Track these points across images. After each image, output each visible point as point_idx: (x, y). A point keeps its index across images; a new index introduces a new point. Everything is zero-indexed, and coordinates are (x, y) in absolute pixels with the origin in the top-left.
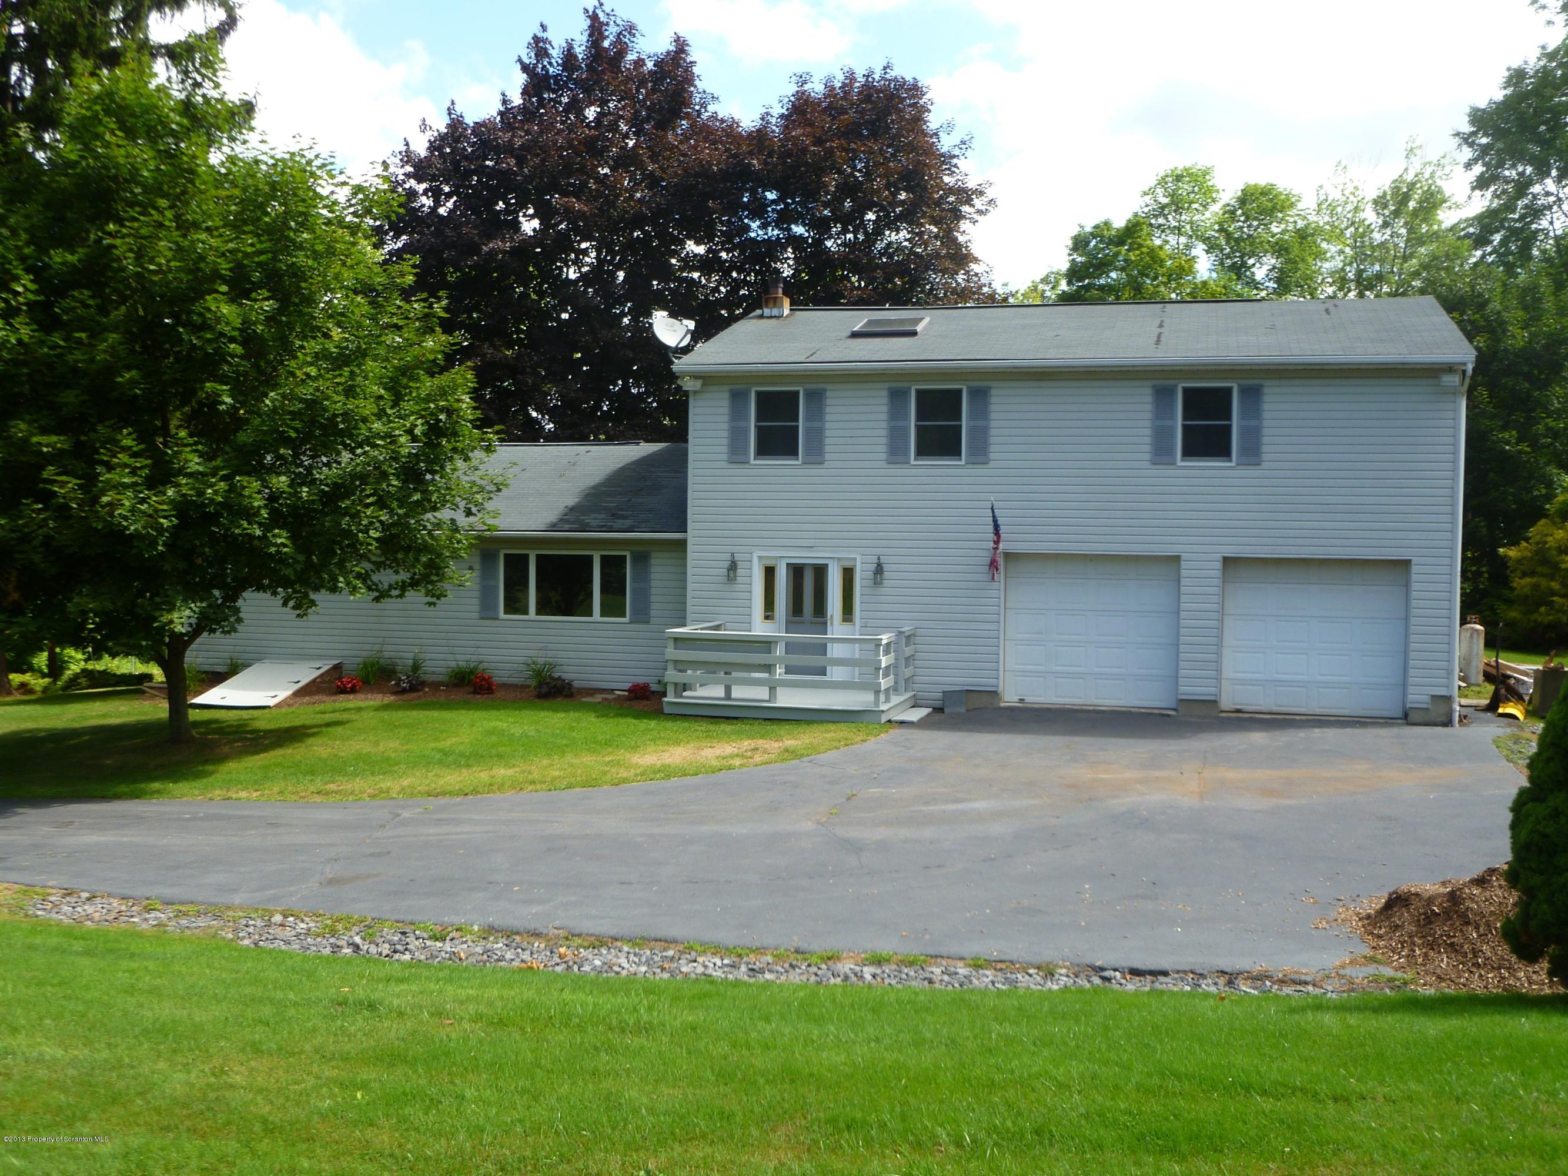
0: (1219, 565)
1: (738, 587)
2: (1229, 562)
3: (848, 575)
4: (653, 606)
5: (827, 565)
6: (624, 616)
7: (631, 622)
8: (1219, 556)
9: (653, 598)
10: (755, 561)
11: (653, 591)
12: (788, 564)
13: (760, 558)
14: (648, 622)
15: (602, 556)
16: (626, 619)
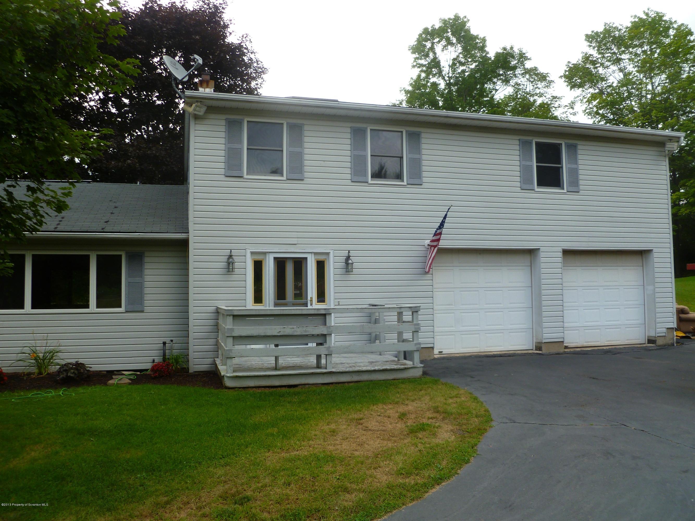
0: (560, 254)
1: (234, 277)
2: (567, 253)
3: (321, 266)
4: (147, 297)
5: (306, 259)
6: (120, 306)
7: (127, 312)
8: (560, 249)
9: (146, 291)
10: (249, 255)
11: (147, 284)
12: (275, 258)
13: (252, 253)
14: (142, 311)
15: (98, 256)
16: (122, 309)
